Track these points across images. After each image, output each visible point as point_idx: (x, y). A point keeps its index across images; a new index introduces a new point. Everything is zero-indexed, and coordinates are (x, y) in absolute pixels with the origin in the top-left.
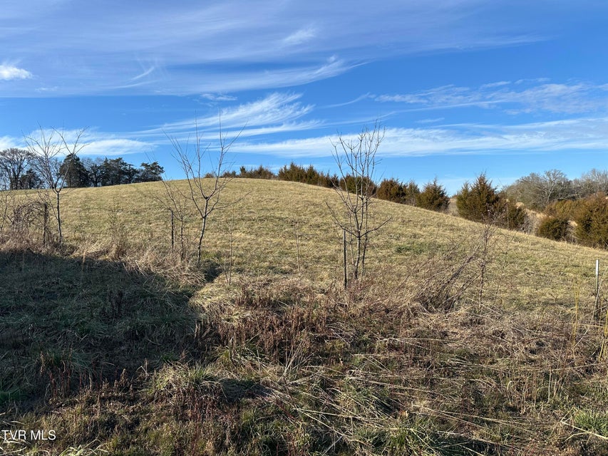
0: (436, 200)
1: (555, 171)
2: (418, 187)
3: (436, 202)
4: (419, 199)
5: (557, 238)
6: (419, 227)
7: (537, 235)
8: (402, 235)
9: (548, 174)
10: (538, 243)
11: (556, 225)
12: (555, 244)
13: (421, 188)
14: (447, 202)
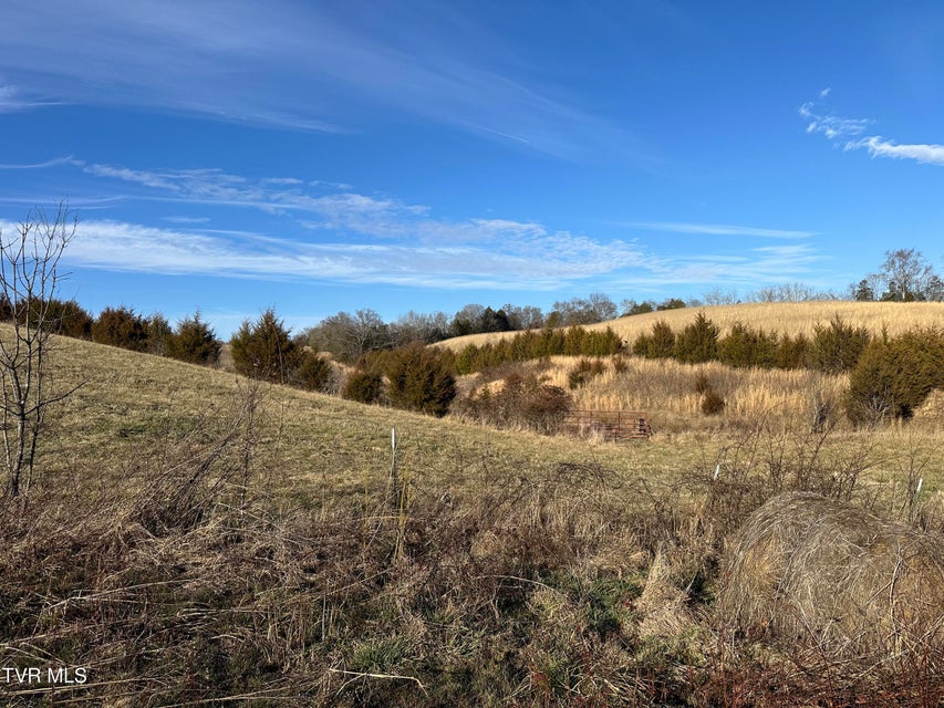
0: (198, 345)
1: (369, 311)
2: (169, 325)
3: (199, 350)
4: (171, 344)
5: (368, 401)
6: (166, 391)
7: (345, 397)
8: (133, 406)
9: (361, 314)
10: (343, 408)
11: (366, 383)
12: (364, 409)
13: (174, 326)
14: (217, 350)
